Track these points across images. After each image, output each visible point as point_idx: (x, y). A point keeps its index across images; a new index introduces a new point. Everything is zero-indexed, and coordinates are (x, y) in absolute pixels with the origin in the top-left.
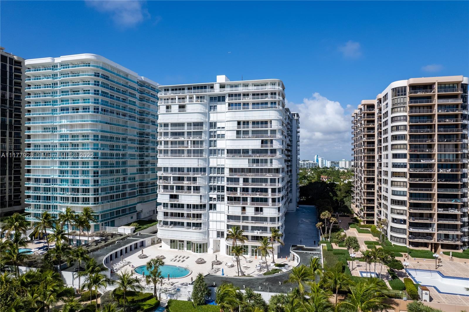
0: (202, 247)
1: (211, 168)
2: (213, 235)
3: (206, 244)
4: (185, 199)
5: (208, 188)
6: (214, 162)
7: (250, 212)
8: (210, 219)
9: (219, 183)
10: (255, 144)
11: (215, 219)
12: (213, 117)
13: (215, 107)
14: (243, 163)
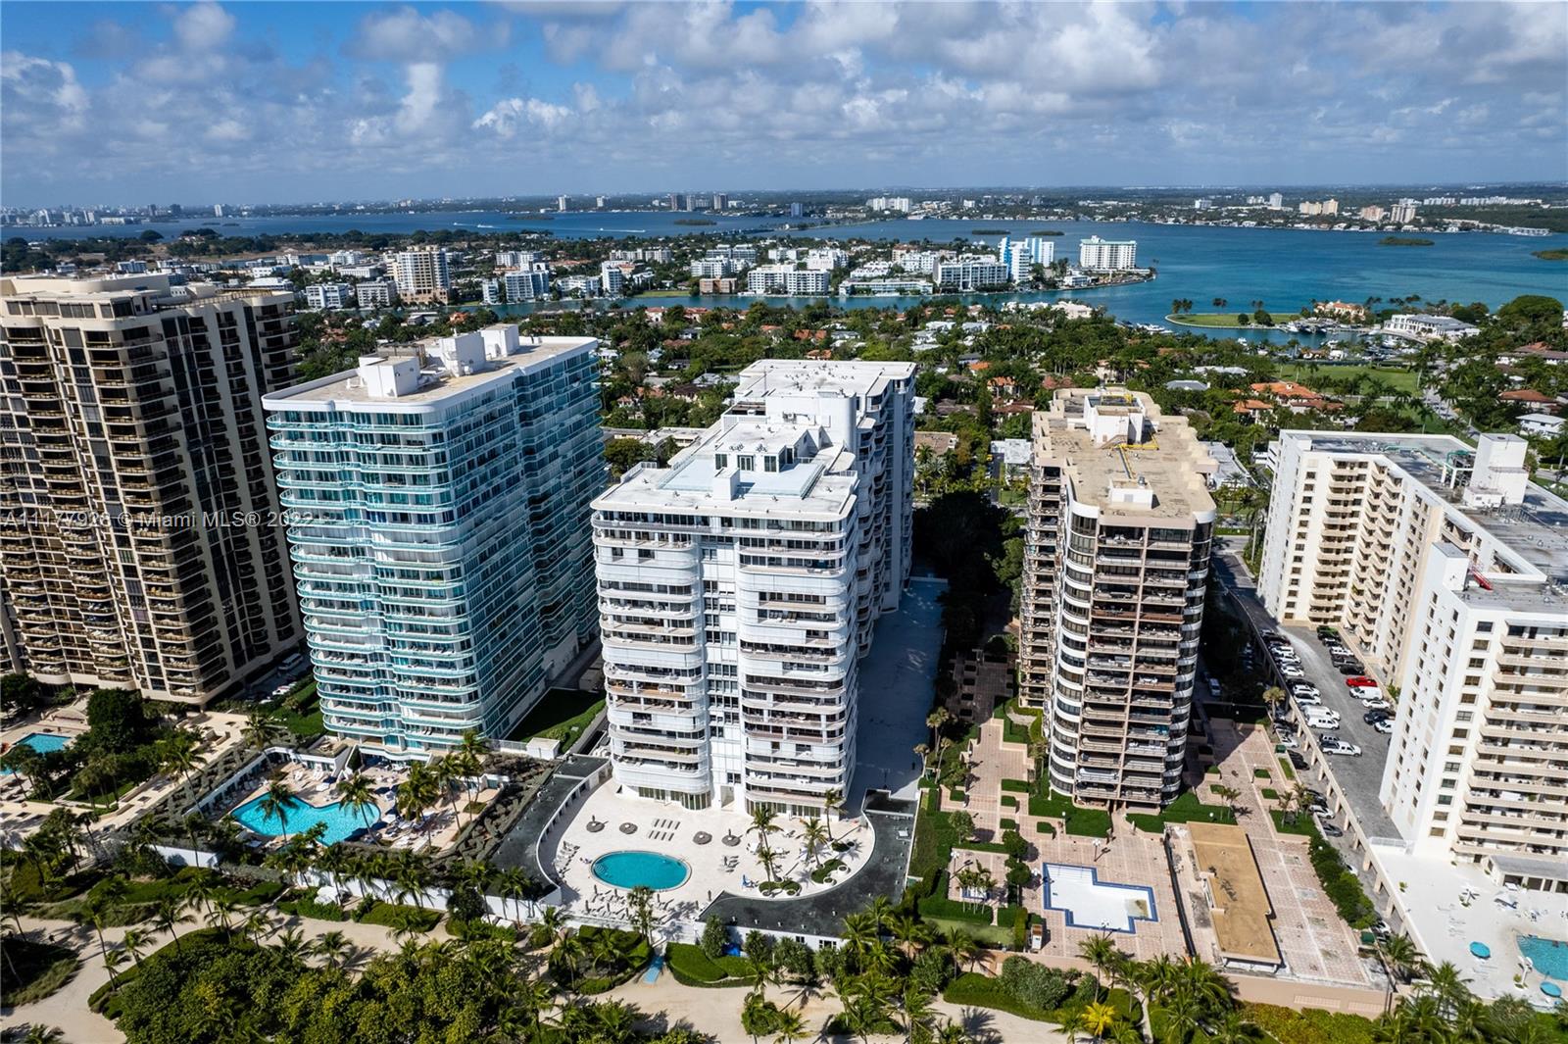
0: (699, 801)
1: (710, 665)
2: (720, 781)
3: (709, 794)
4: (663, 720)
5: (706, 701)
6: (716, 654)
7: (788, 749)
8: (714, 751)
9: (728, 690)
10: (793, 634)
11: (722, 752)
12: (710, 572)
13: (712, 553)
14: (772, 667)
